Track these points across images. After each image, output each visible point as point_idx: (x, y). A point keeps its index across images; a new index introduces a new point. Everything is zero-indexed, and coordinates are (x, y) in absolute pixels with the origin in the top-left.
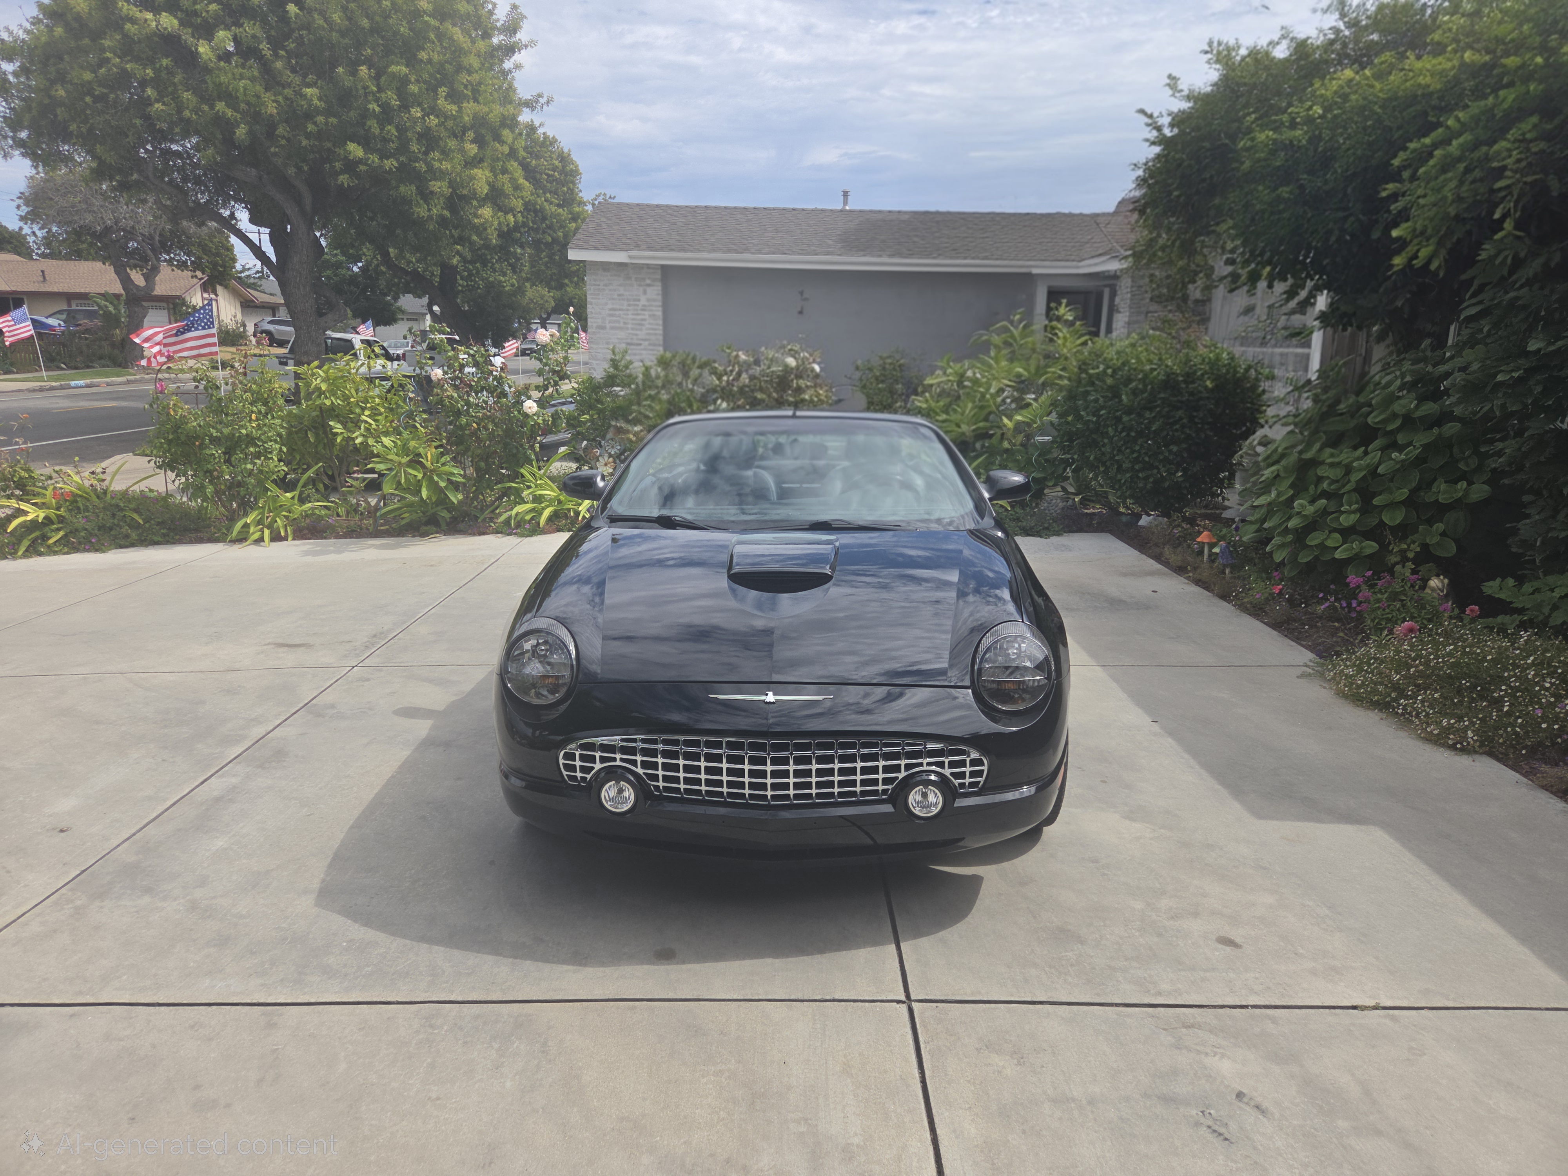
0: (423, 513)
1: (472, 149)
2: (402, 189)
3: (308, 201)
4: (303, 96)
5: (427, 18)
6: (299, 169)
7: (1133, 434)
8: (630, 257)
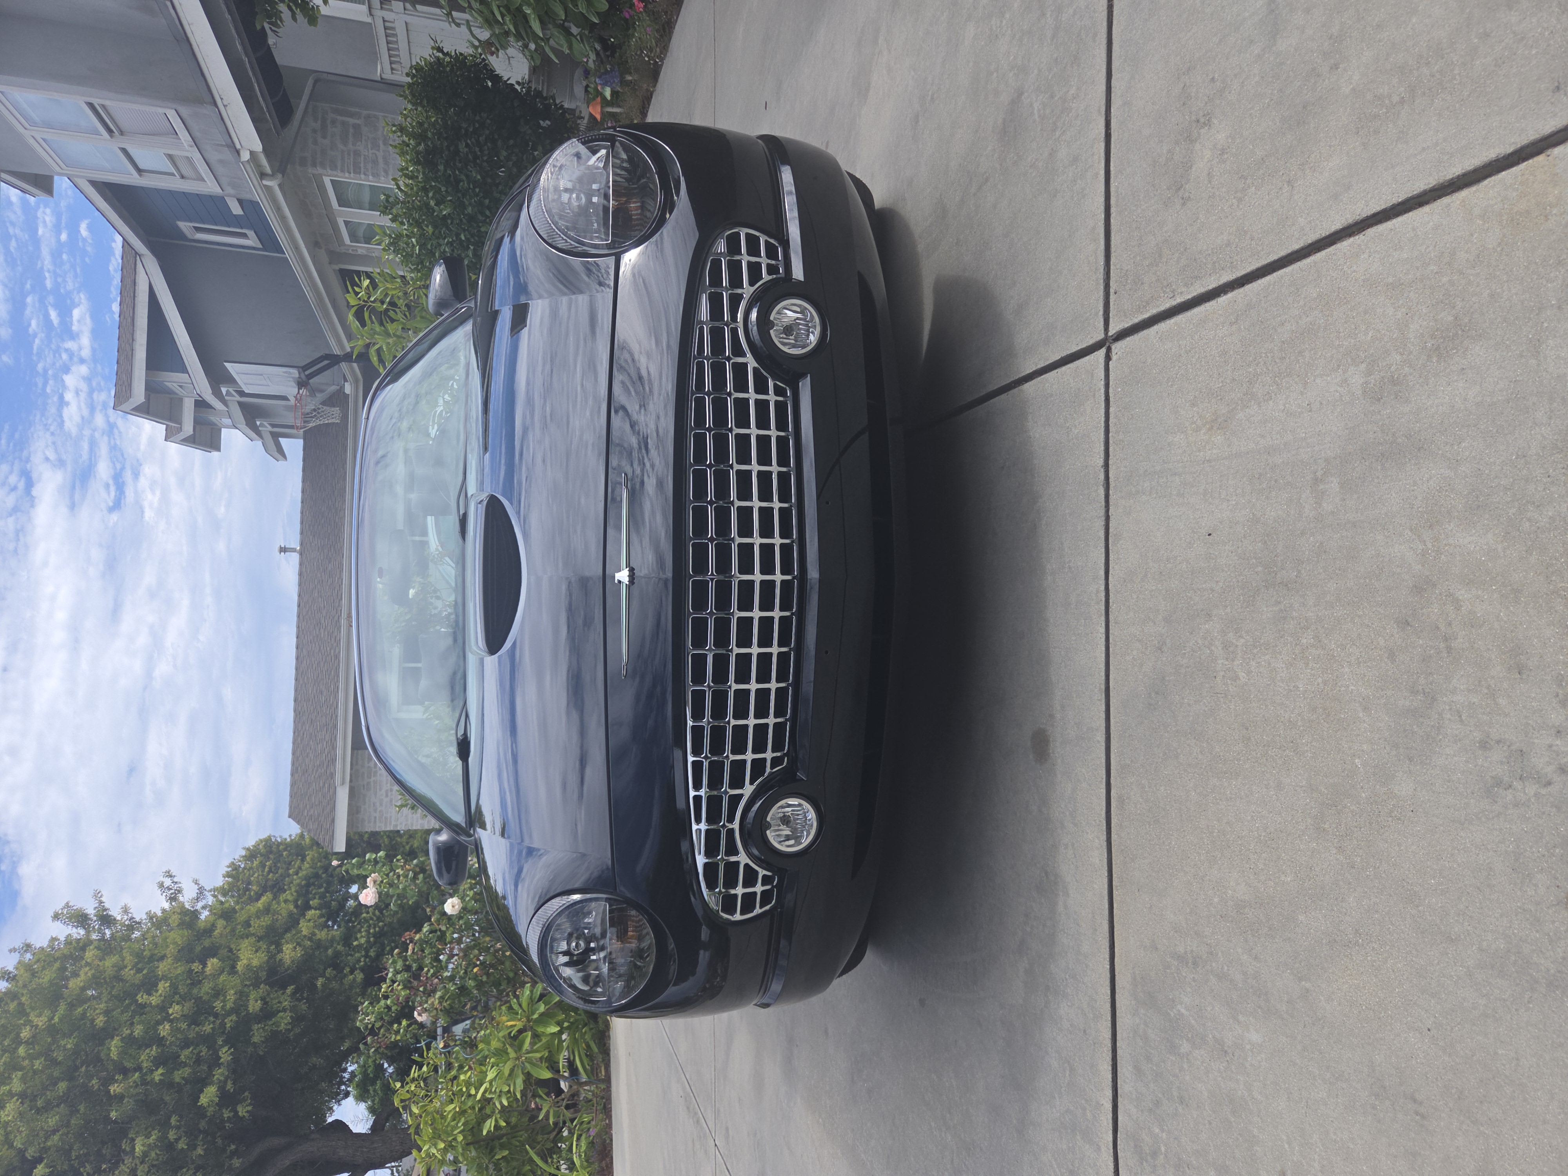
0: (585, 1025)
1: (213, 963)
2: (256, 1039)
3: (276, 1142)
4: (145, 1154)
5: (56, 1019)
6: (234, 1154)
7: (487, 201)
8: (343, 783)
